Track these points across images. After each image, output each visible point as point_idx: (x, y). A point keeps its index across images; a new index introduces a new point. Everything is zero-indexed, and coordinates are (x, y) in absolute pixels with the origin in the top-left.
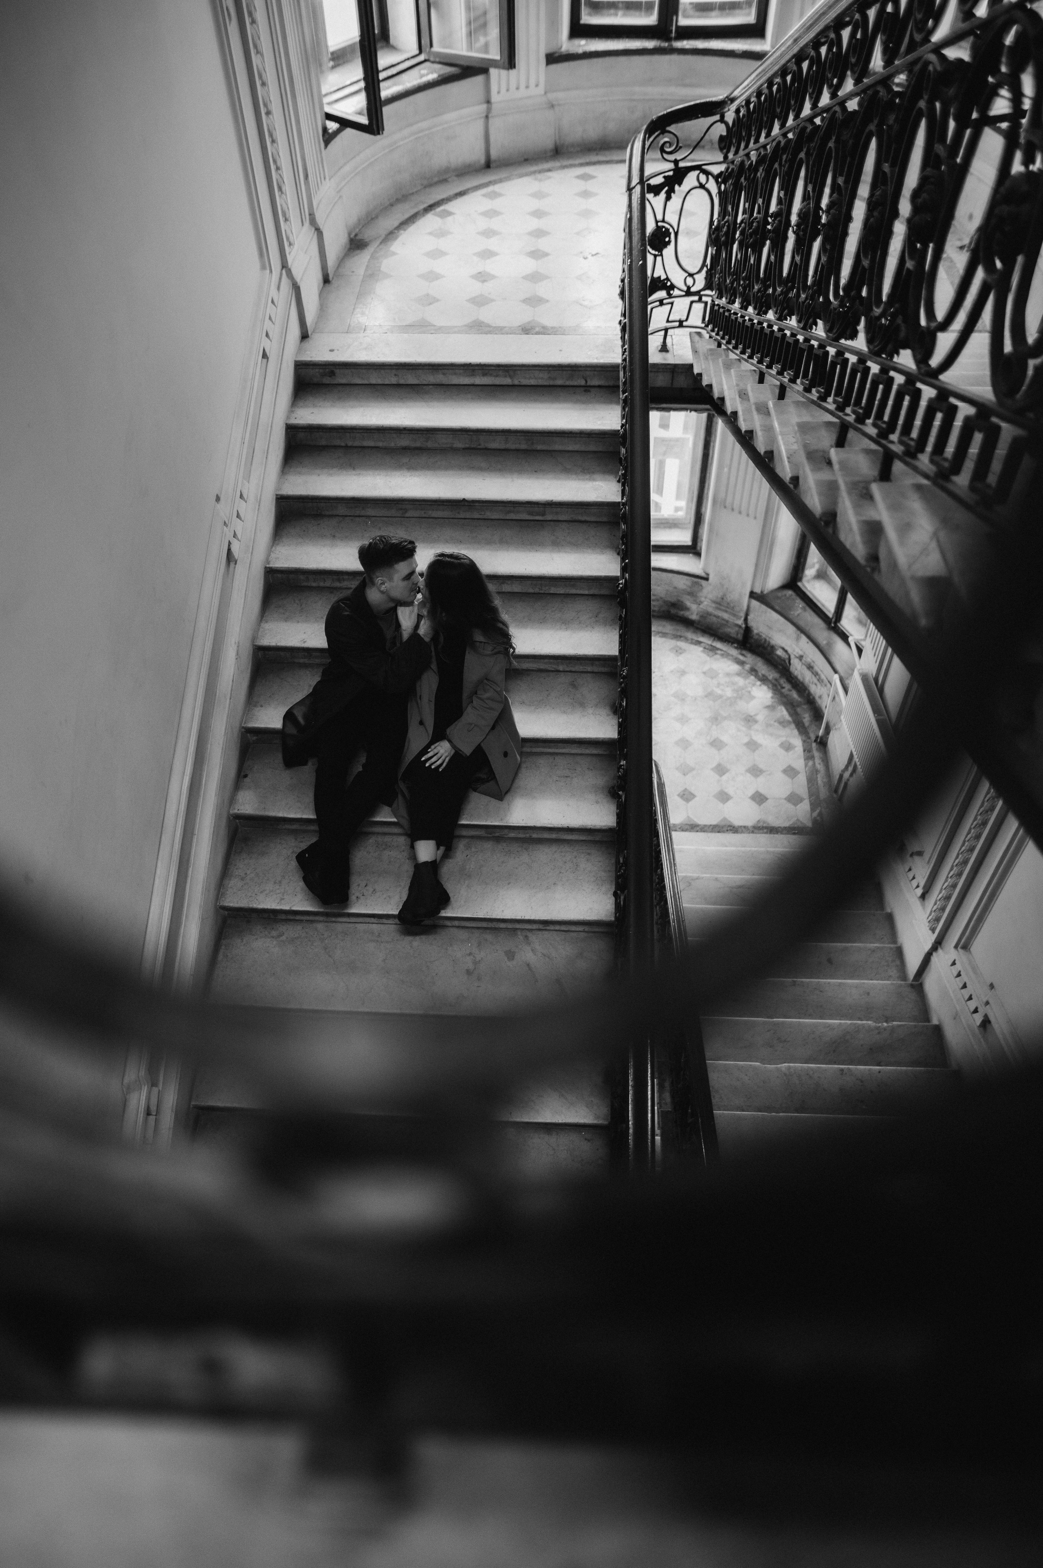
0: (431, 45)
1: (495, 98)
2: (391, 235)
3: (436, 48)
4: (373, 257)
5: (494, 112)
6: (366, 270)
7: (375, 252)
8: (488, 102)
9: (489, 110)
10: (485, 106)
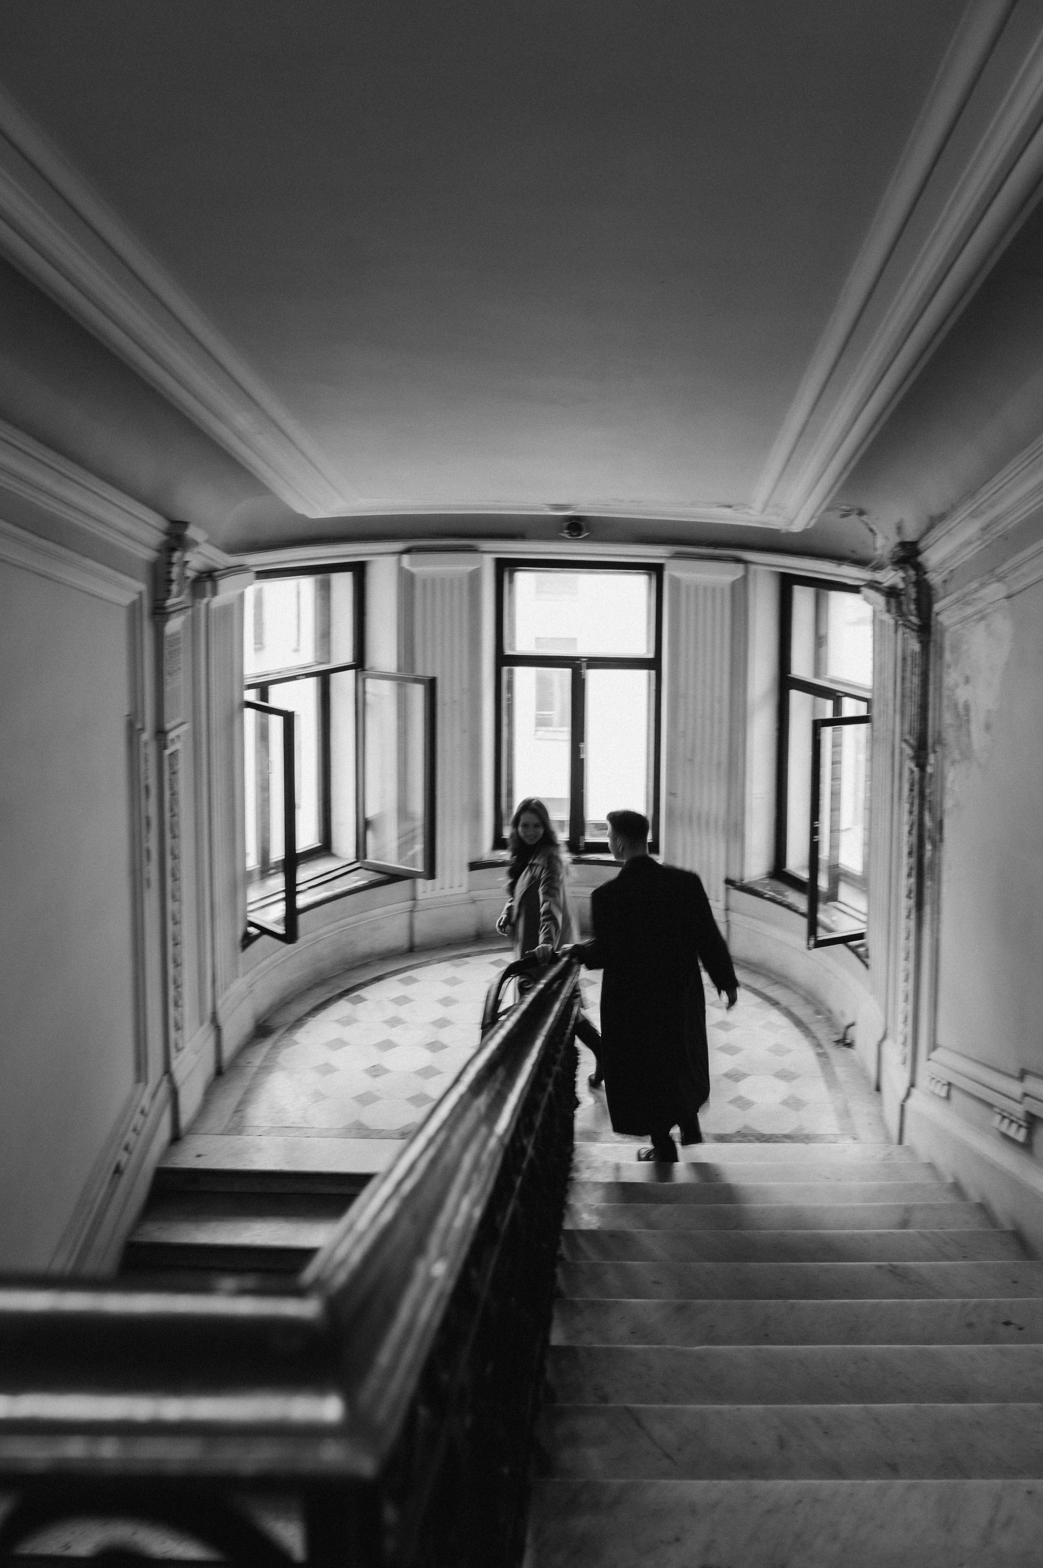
0: (365, 857)
1: (420, 896)
2: (299, 1022)
3: (371, 859)
4: (274, 1046)
5: (419, 908)
6: (264, 1061)
7: (279, 1040)
8: (414, 899)
9: (414, 906)
10: (410, 903)
